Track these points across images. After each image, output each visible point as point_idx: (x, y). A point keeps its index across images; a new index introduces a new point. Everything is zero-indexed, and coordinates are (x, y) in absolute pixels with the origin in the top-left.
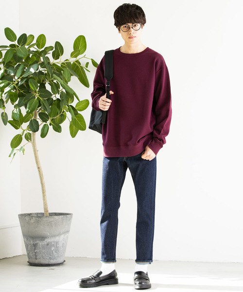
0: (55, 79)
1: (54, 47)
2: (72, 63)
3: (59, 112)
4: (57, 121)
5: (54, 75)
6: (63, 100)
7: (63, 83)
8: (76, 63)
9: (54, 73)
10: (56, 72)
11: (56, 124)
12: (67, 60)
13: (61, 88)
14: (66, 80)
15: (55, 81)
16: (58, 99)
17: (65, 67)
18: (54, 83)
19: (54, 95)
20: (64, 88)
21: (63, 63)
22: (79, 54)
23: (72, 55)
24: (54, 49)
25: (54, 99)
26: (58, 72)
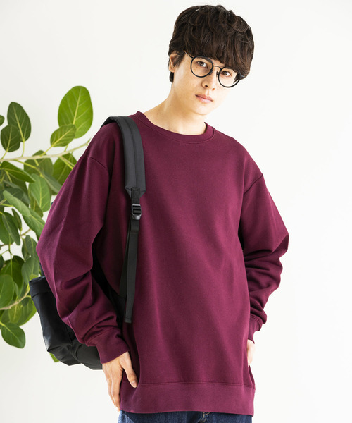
0: (8, 203)
1: (5, 115)
2: (54, 160)
3: (18, 292)
4: (13, 318)
5: (6, 194)
6: (29, 260)
7: (29, 215)
8: (65, 161)
9: (7, 187)
10: (10, 183)
11: (10, 325)
12: (40, 153)
13: (25, 227)
14: (37, 207)
15: (8, 210)
16: (16, 258)
17: (35, 171)
18: (7, 214)
19: (6, 247)
20: (32, 227)
21: (30, 162)
22: (72, 137)
23: (54, 138)
24: (5, 124)
25: (7, 257)
26: (15, 186)
